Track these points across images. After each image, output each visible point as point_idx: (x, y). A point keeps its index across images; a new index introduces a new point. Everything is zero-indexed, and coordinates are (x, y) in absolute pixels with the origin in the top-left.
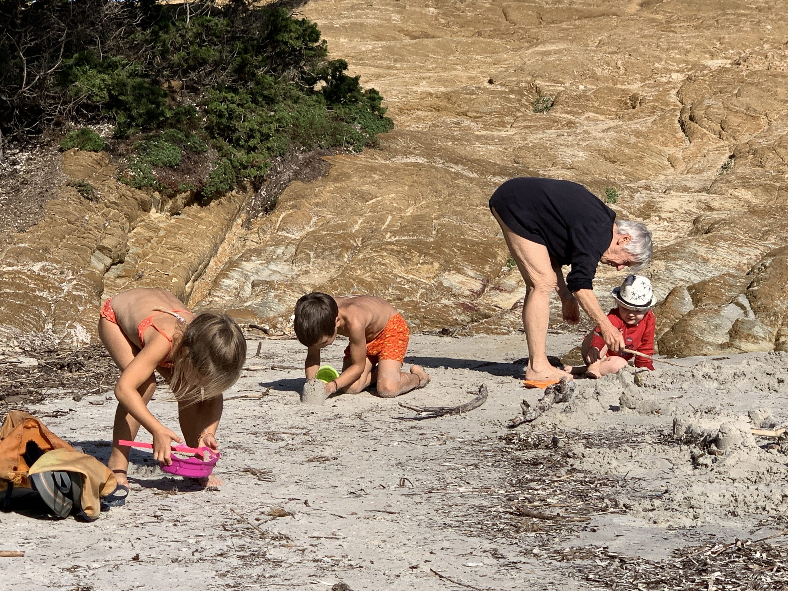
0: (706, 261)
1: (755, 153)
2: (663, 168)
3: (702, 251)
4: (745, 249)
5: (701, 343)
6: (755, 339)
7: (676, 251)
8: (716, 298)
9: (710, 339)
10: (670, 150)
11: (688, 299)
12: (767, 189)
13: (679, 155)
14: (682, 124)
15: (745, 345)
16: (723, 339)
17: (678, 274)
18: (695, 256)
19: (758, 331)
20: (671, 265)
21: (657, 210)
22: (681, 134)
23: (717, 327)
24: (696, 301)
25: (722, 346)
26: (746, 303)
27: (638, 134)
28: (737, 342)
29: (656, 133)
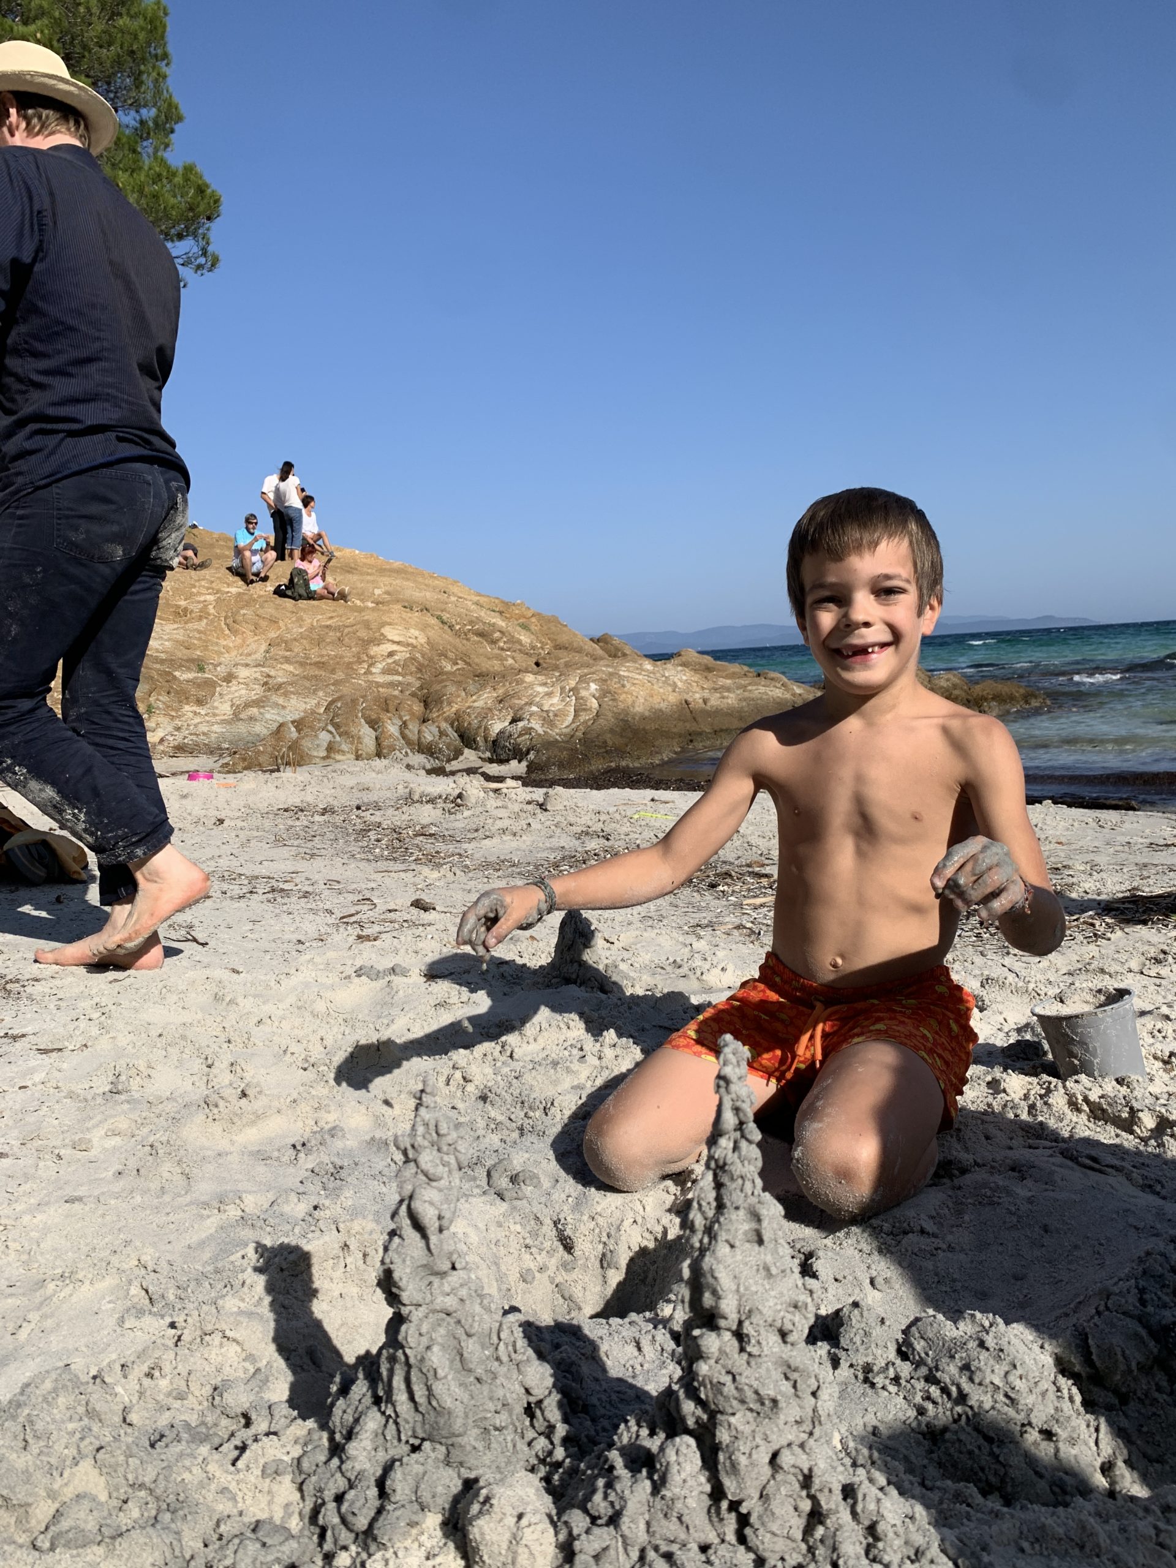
0: (284, 707)
1: (286, 642)
2: (222, 653)
3: (281, 701)
4: (307, 700)
5: (311, 757)
6: (343, 752)
7: (263, 702)
8: (312, 728)
9: (315, 754)
10: (223, 642)
11: (293, 729)
12: (302, 664)
13: (231, 645)
14: (228, 625)
15: (339, 757)
16: (324, 754)
17: (268, 716)
18: (277, 705)
19: (344, 747)
20: (262, 710)
21: (236, 677)
22: (227, 632)
23: (318, 746)
24: (299, 731)
25: (324, 758)
26: (333, 730)
27: (199, 632)
28: (332, 755)
29: (211, 631)
